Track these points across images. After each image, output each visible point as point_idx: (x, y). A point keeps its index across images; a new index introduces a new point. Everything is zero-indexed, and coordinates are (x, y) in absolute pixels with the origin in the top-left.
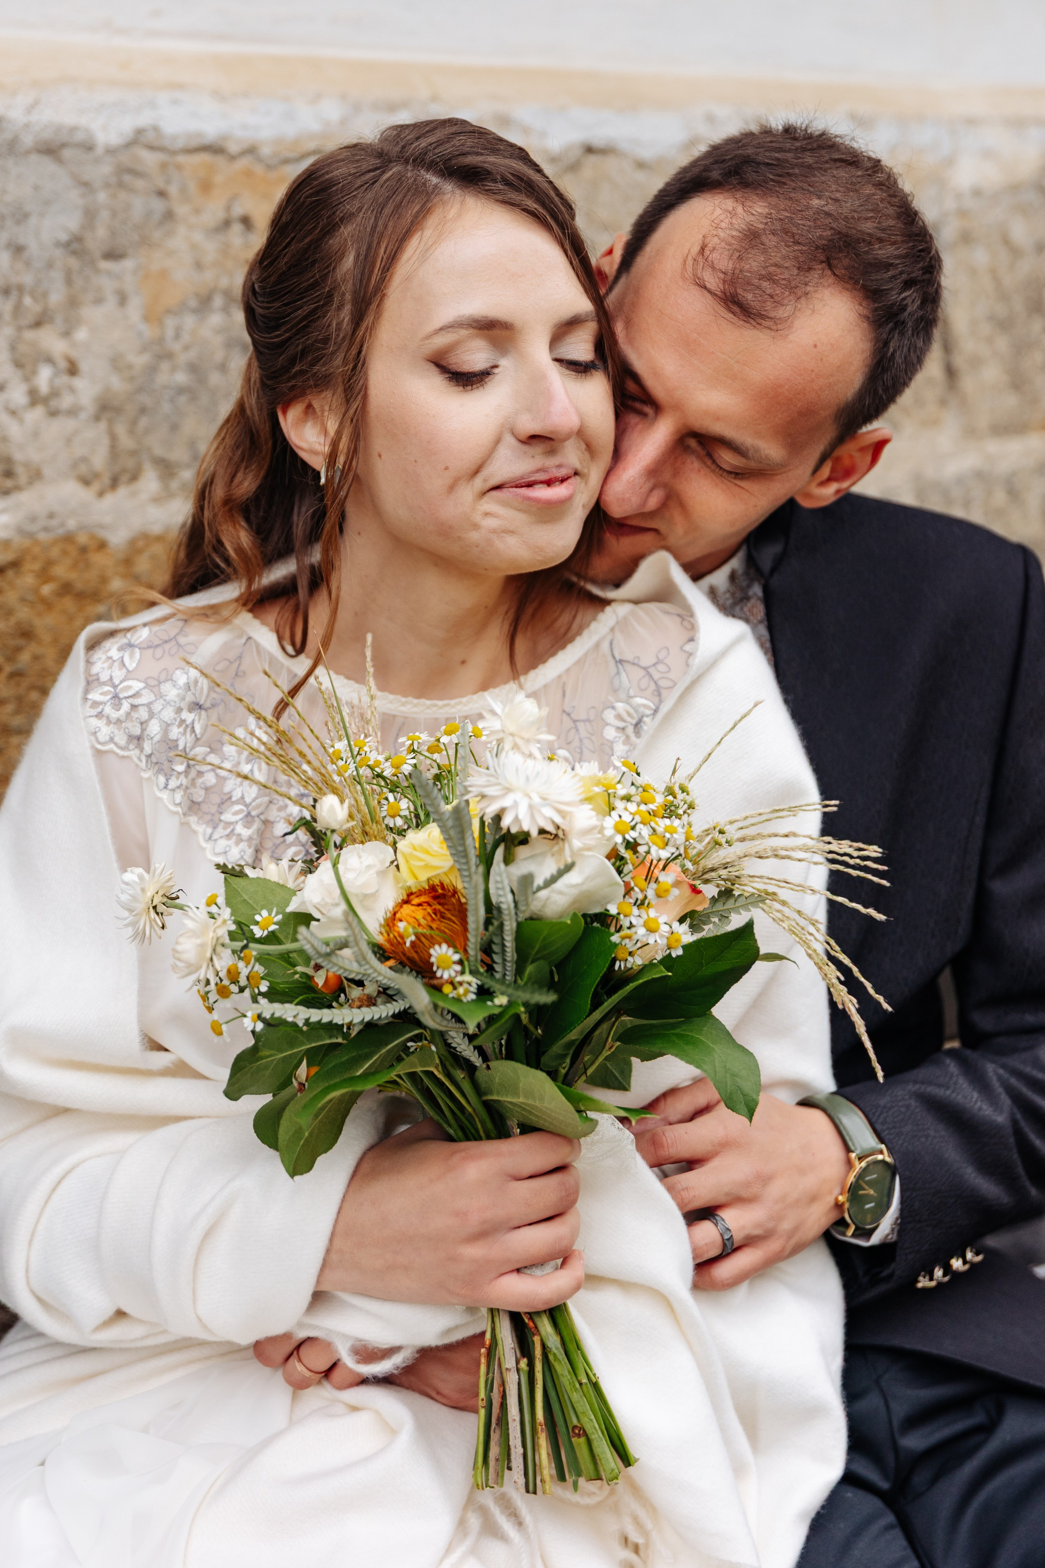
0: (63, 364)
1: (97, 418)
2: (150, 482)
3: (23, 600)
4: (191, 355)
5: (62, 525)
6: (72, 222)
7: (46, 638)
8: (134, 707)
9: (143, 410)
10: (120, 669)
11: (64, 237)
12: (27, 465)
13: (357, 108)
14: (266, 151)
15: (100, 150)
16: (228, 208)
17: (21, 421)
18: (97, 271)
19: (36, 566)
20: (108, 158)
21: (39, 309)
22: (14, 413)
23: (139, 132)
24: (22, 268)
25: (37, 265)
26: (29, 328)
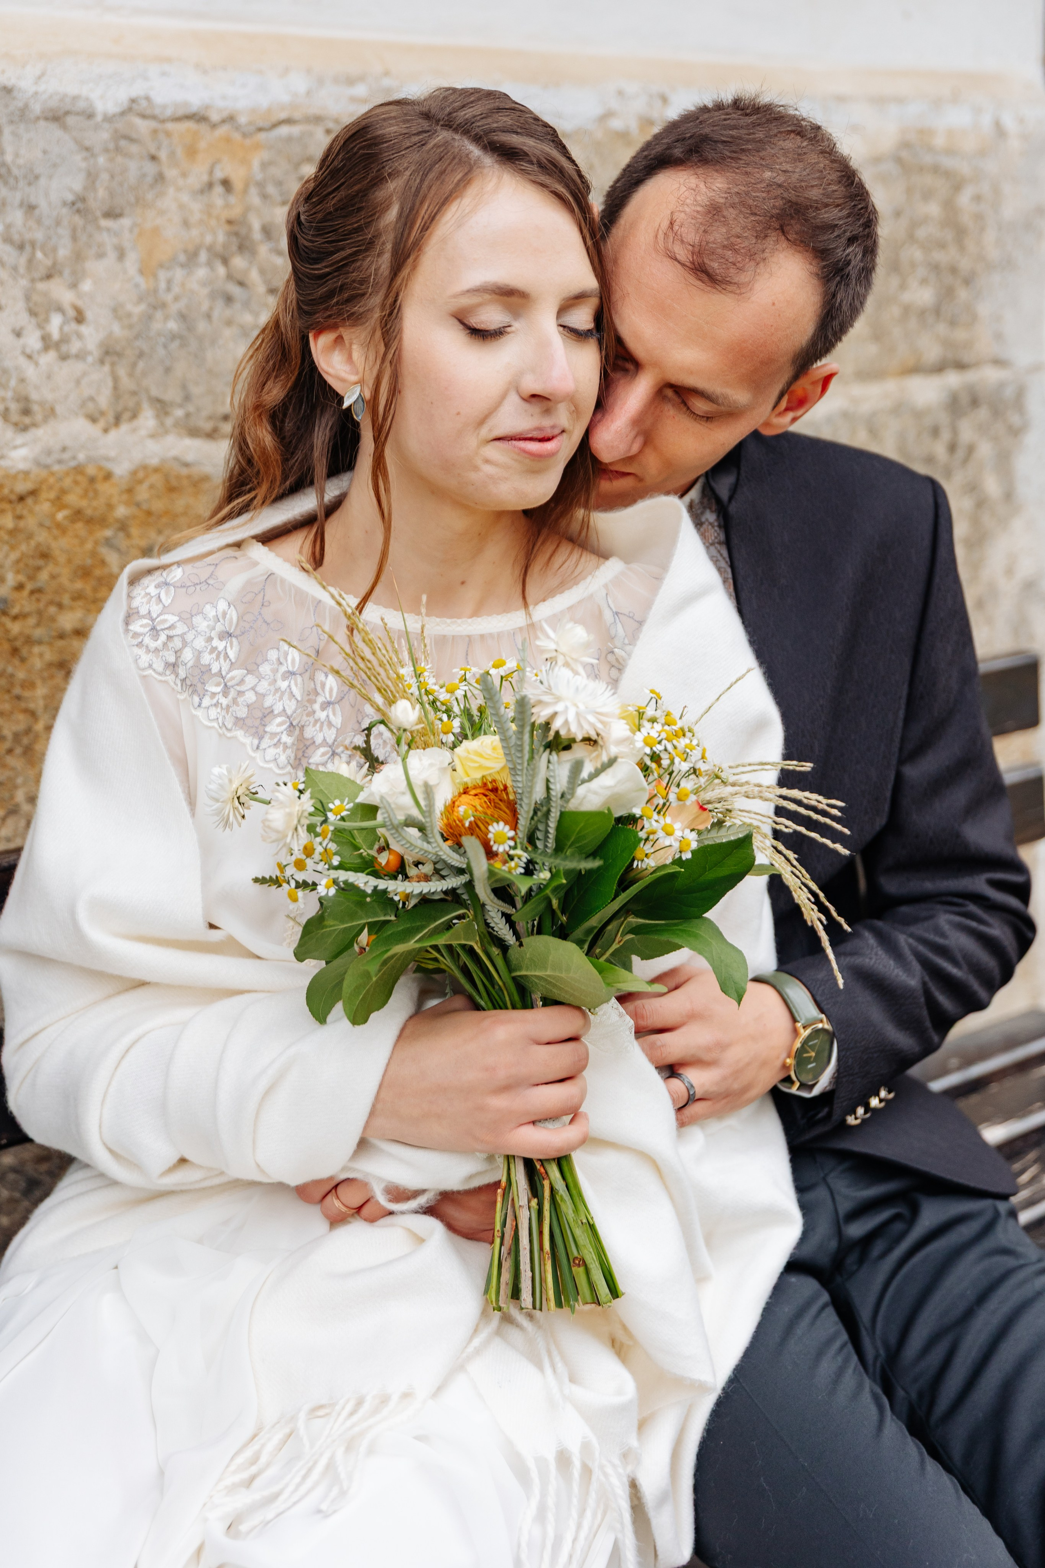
0: (71, 313)
1: (102, 362)
2: (148, 420)
3: (41, 525)
4: (181, 305)
5: (74, 458)
6: (77, 184)
7: (62, 559)
8: (169, 638)
9: (141, 355)
10: (157, 605)
11: (70, 197)
12: (42, 404)
13: (321, 82)
14: (243, 120)
15: (99, 118)
16: (211, 173)
17: (37, 364)
18: (99, 228)
19: (52, 495)
20: (106, 125)
21: (49, 263)
22: (29, 357)
23: (133, 101)
24: (34, 225)
25: (46, 222)
26: (41, 279)
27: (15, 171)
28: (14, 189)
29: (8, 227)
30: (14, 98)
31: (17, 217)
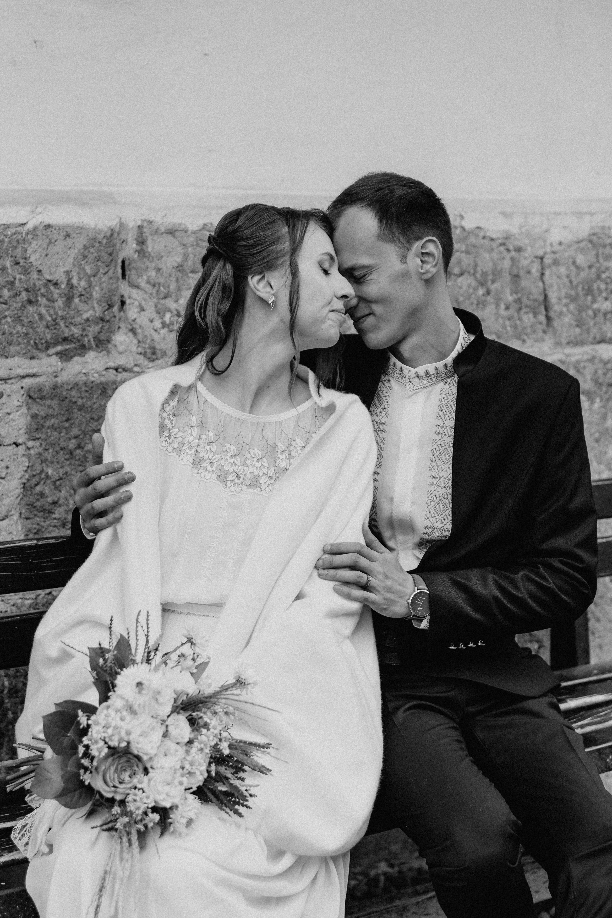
0: (175, 312)
6: (179, 259)
11: (176, 265)
12: (161, 350)
15: (190, 232)
18: (188, 277)
20: (193, 235)
21: (166, 292)
22: (156, 331)
23: (205, 225)
24: (160, 276)
25: (165, 275)
26: (162, 299)
27: (152, 254)
28: (152, 261)
29: (149, 277)
30: (153, 225)
31: (153, 273)
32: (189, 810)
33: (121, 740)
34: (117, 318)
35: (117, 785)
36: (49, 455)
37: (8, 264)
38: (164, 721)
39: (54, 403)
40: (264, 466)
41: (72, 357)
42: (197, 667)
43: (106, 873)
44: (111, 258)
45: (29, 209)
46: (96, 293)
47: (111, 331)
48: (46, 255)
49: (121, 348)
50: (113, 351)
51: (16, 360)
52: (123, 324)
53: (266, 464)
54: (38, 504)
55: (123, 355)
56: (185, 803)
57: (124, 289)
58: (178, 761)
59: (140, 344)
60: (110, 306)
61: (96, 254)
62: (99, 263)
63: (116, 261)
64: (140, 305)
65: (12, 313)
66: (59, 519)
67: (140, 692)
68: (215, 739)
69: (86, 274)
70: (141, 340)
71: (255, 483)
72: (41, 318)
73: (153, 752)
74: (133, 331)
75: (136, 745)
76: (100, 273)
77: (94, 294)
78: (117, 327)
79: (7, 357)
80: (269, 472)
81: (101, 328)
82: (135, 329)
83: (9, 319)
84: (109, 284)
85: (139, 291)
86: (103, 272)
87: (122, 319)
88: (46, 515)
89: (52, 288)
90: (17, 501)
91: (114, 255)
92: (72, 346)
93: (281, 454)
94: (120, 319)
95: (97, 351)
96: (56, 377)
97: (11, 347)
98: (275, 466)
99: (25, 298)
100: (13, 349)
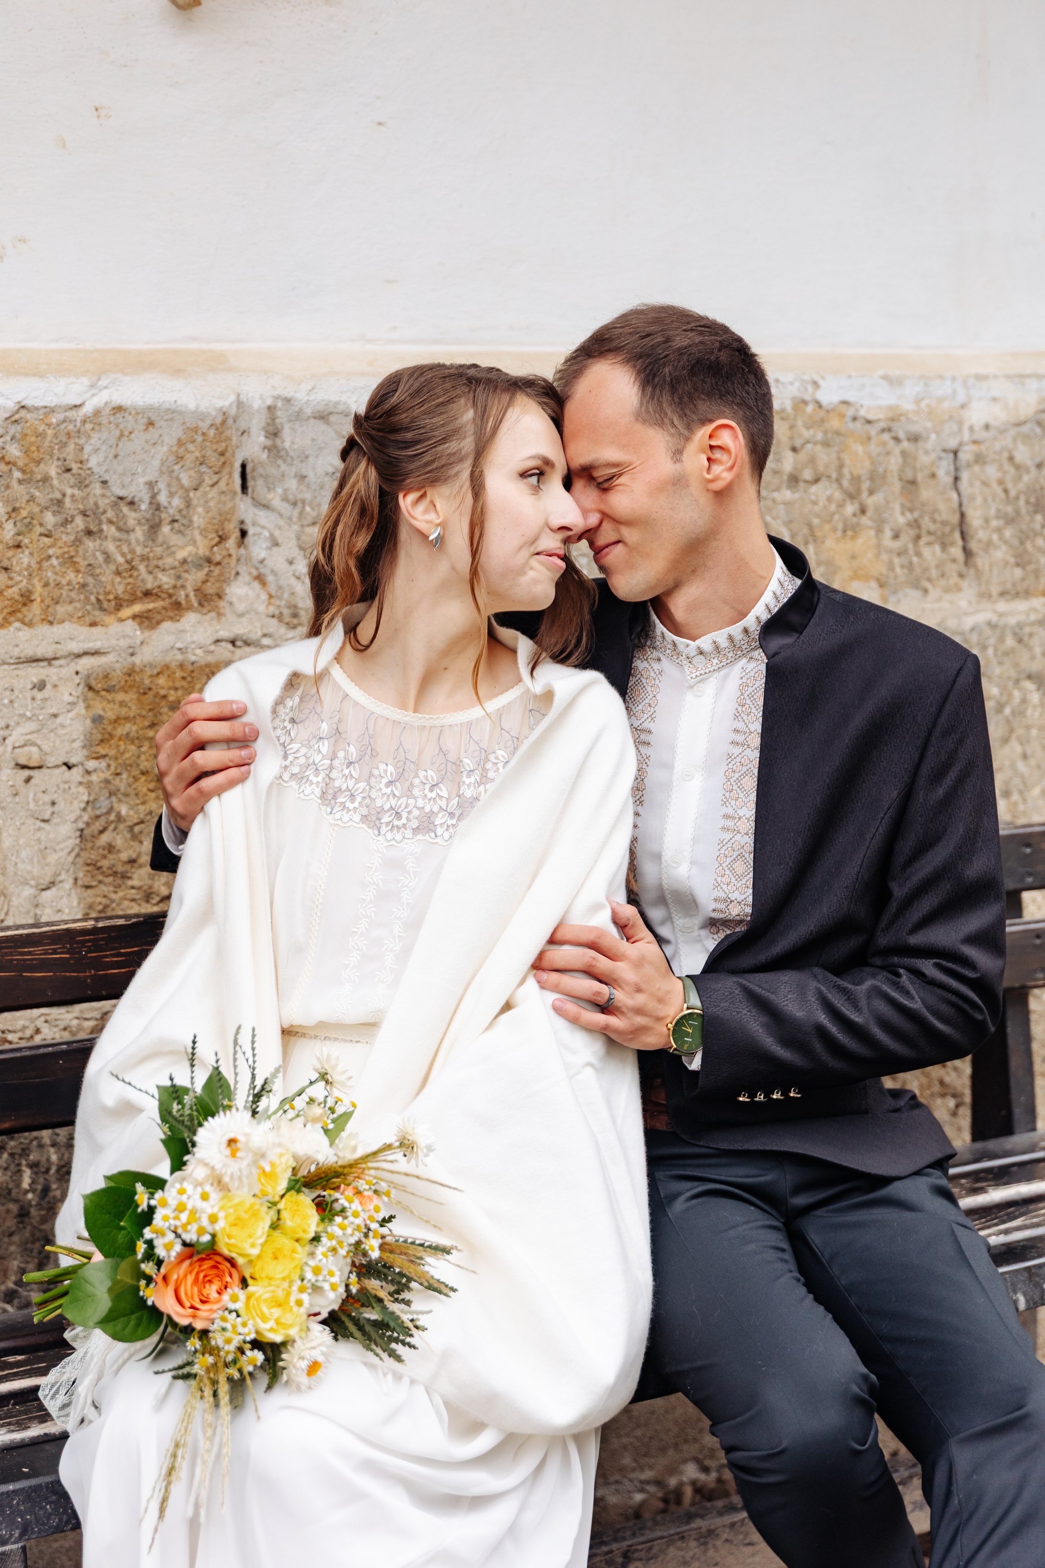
21: (314, 514)
22: (298, 578)
24: (305, 489)
25: (313, 487)
26: (309, 525)
27: (292, 454)
28: (291, 465)
29: (286, 491)
30: (292, 405)
31: (293, 484)
32: (313, 1348)
33: (201, 1231)
34: (234, 558)
35: (198, 1305)
36: (121, 784)
37: (53, 471)
38: (274, 1204)
39: (130, 697)
40: (441, 797)
41: (159, 623)
42: (333, 1121)
43: (177, 1445)
44: (222, 459)
45: (86, 381)
46: (199, 518)
47: (223, 580)
48: (116, 456)
49: (240, 607)
50: (227, 611)
51: (68, 627)
52: (245, 568)
53: (445, 794)
54: (105, 863)
55: (244, 619)
56: (307, 1336)
57: (245, 509)
58: (295, 1267)
59: (273, 601)
60: (222, 539)
61: (197, 454)
62: (203, 469)
63: (232, 466)
64: (272, 535)
65: (59, 552)
66: (139, 888)
67: (233, 1155)
68: (357, 1233)
69: (182, 487)
70: (273, 594)
71: (426, 824)
72: (108, 558)
73: (255, 1252)
74: (260, 579)
75: (227, 1240)
76: (205, 484)
77: (195, 518)
78: (233, 573)
79: (51, 623)
80: (450, 806)
81: (207, 575)
82: (264, 575)
83: (54, 561)
84: (220, 501)
85: (269, 513)
86: (211, 483)
87: (243, 560)
88: (119, 881)
89: (125, 509)
90: (70, 858)
91: (227, 454)
92: (159, 604)
93: (468, 776)
94: (238, 560)
95: (200, 612)
96: (132, 655)
97: (58, 607)
98: (459, 796)
99: (81, 526)
100: (61, 610)
